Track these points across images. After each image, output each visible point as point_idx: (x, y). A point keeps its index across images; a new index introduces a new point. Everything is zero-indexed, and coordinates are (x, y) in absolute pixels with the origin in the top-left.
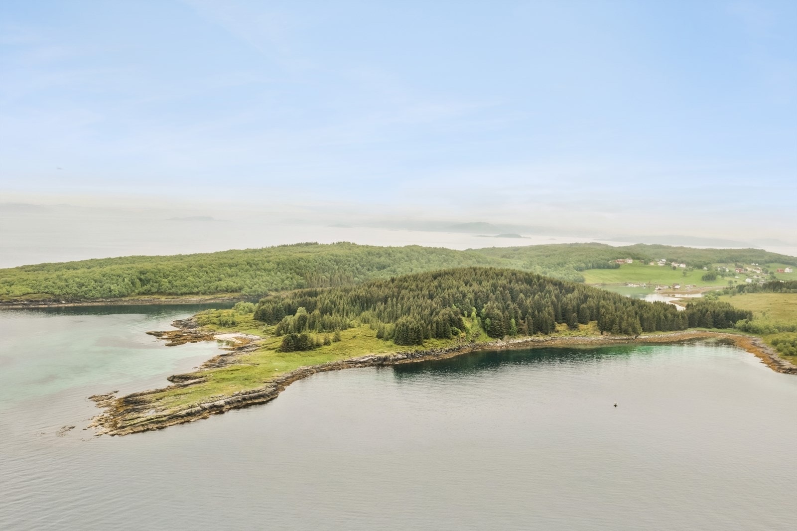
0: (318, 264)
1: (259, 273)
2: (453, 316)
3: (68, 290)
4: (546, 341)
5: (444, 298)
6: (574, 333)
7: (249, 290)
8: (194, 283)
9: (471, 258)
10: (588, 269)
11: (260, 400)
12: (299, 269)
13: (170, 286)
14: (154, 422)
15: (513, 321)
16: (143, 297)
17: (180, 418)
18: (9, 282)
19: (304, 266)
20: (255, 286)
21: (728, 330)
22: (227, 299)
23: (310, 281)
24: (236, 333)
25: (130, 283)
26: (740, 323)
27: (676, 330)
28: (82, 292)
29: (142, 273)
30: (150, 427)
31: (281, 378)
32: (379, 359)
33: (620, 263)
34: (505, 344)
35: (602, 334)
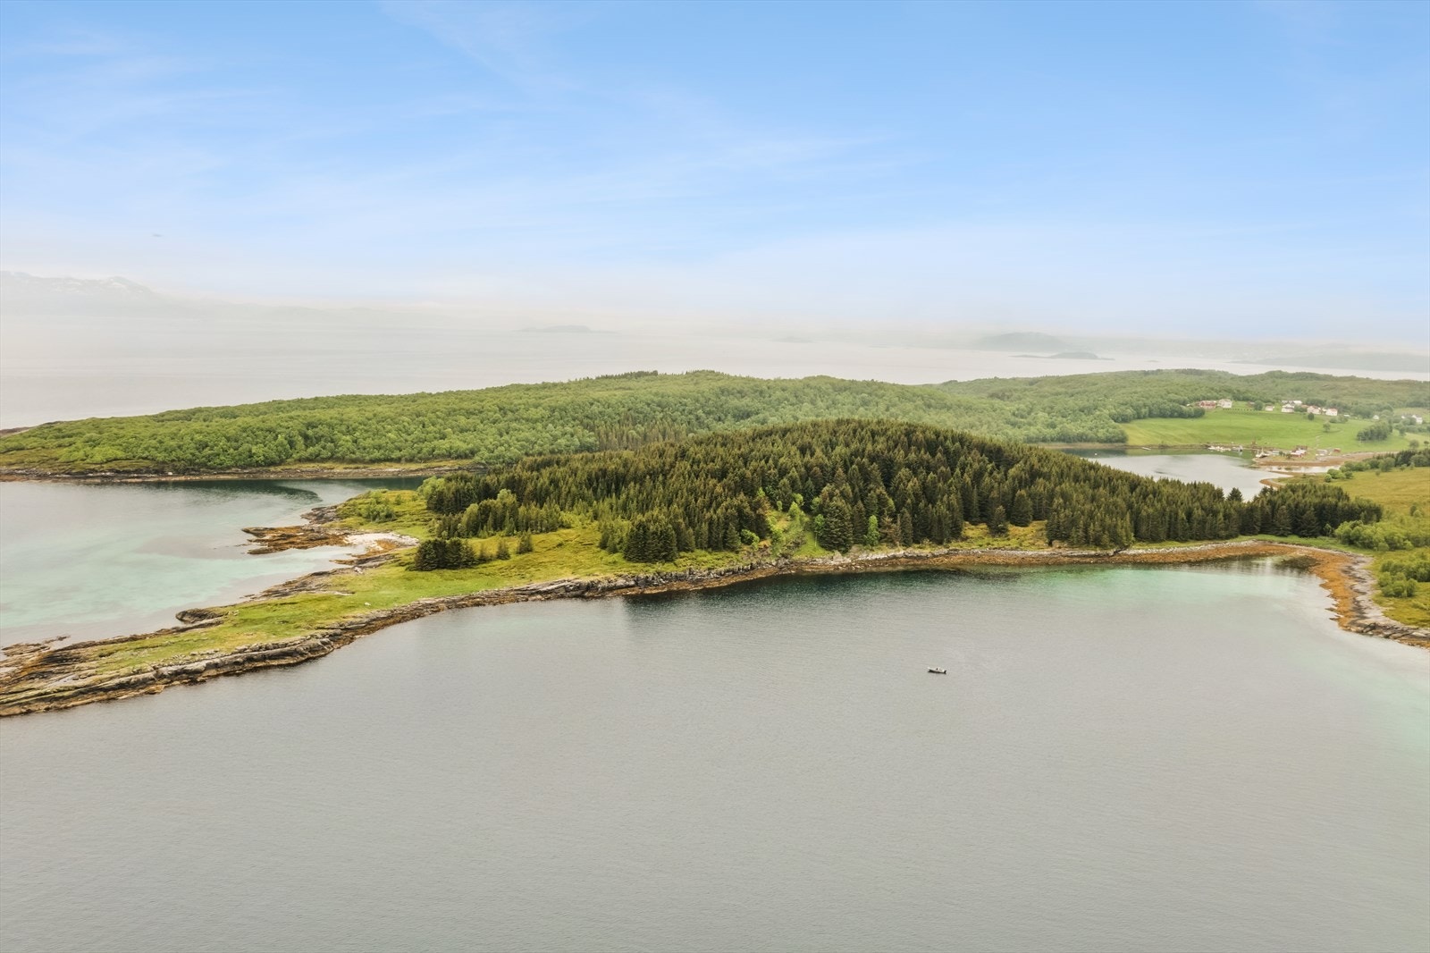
0: (626, 409)
1: (514, 425)
2: (748, 510)
3: (180, 453)
4: (934, 556)
5: (743, 477)
6: (999, 542)
7: (487, 454)
8: (396, 444)
9: (914, 398)
10: (1139, 418)
11: (283, 662)
12: (591, 419)
13: (353, 447)
14: (45, 698)
15: (873, 518)
16: (306, 465)
17: (102, 693)
18: (94, 441)
19: (600, 413)
20: (499, 448)
21: (1321, 540)
22: (447, 471)
23: (605, 440)
24: (386, 532)
25: (286, 442)
26: (1344, 527)
27: (1210, 539)
28: (203, 457)
29: (310, 425)
30: (32, 708)
31: (358, 620)
32: (578, 587)
33: (1205, 407)
34: (849, 560)
35: (1050, 544)
